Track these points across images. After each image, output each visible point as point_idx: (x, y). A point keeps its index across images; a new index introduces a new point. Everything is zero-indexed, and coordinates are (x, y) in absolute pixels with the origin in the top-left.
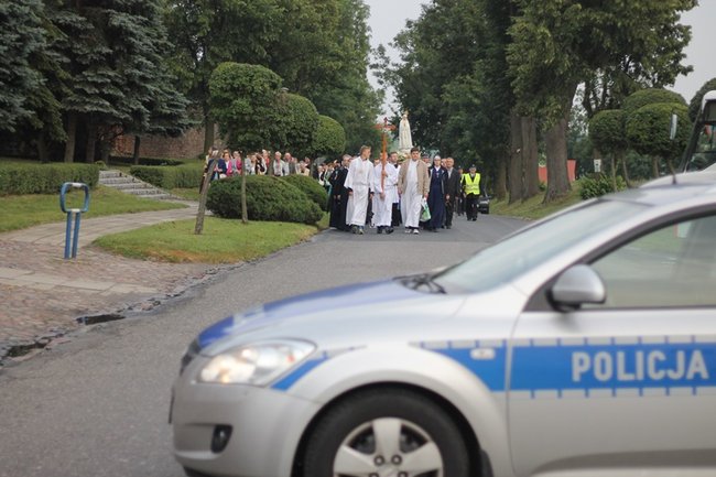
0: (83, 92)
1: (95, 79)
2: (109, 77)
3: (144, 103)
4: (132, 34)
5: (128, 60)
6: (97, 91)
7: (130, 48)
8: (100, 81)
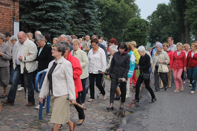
1: (81, 27)
2: (85, 26)
4: (90, 15)
5: (89, 22)
6: (81, 30)
7: (90, 18)
8: (82, 27)
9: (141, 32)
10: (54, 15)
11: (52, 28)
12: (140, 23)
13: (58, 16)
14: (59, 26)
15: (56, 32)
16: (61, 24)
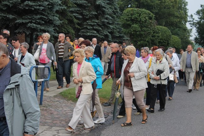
0: (87, 28)
1: (91, 23)
2: (96, 22)
3: (109, 32)
4: (105, 8)
5: (103, 17)
6: (92, 28)
8: (93, 24)
9: (139, 29)
10: (34, 4)
11: (31, 22)
12: (138, 15)
13: (40, 6)
15: (36, 26)
16: (44, 17)
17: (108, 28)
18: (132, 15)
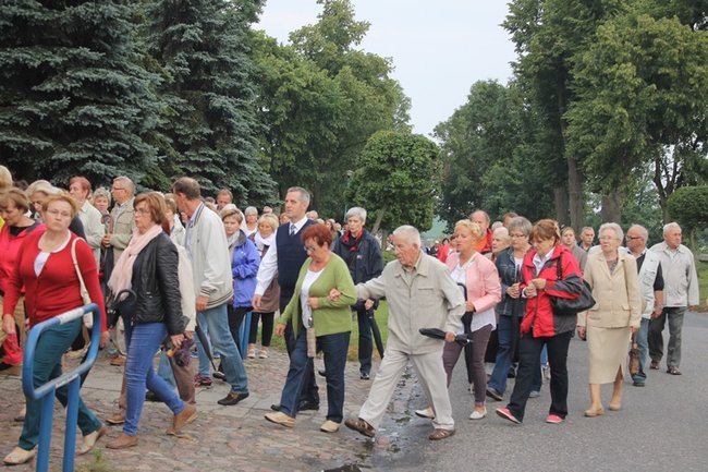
1: (197, 158)
3: (243, 182)
4: (231, 116)
5: (228, 141)
6: (200, 170)
7: (230, 127)
8: (202, 160)
9: (410, 183)
12: (407, 148)
13: (116, 116)
14: (118, 154)
15: (105, 170)
16: (124, 145)
17: (240, 170)
18: (391, 148)
